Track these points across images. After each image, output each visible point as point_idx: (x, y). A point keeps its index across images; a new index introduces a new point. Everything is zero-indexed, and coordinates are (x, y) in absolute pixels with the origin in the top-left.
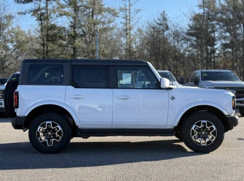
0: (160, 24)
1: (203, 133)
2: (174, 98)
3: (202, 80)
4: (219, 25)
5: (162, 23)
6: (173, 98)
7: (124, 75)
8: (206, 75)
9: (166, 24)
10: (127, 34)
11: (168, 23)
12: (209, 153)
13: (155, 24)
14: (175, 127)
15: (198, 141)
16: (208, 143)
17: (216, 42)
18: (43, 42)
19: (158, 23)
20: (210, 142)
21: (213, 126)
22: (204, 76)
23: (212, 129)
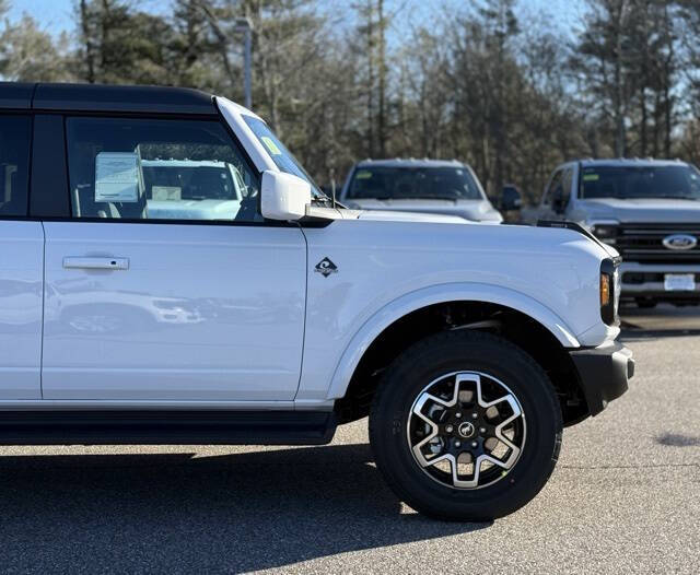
0: (492, 15)
1: (466, 429)
2: (332, 266)
3: (579, 197)
4: (686, 17)
5: (497, 10)
6: (328, 267)
7: (104, 160)
8: (595, 177)
9: (509, 14)
10: (371, 44)
11: (516, 11)
12: (490, 522)
13: (473, 12)
14: (338, 402)
15: (443, 464)
16: (485, 476)
17: (673, 77)
18: (91, 69)
19: (482, 12)
20: (495, 471)
21: (511, 399)
22: (586, 183)
23: (505, 410)
